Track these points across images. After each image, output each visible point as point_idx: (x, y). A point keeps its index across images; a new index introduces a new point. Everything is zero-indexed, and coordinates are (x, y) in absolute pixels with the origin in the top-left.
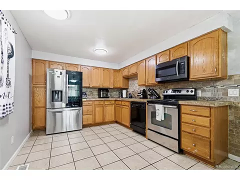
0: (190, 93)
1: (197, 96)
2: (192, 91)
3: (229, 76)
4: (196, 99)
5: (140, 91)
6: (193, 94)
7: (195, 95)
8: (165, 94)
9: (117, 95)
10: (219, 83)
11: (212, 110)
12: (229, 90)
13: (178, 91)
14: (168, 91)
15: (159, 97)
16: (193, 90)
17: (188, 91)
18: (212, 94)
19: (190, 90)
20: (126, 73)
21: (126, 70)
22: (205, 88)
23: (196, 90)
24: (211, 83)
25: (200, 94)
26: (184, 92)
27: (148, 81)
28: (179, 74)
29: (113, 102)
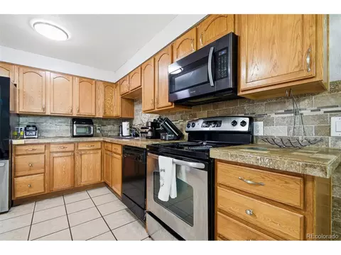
0: (239, 128)
1: (255, 134)
2: (243, 124)
3: (332, 83)
4: (252, 142)
5: (147, 123)
6: (246, 129)
7: (250, 133)
8: (191, 129)
9: (114, 131)
10: (306, 101)
11: (309, 185)
12: (333, 119)
13: (215, 122)
14: (196, 124)
15: (181, 136)
16: (247, 120)
17: (234, 123)
18: (289, 130)
19: (240, 120)
20: (125, 88)
21: (126, 83)
22: (273, 115)
23: (251, 120)
24: (287, 104)
25: (260, 129)
26: (226, 126)
27: (158, 103)
28: (214, 80)
29: (99, 145)
